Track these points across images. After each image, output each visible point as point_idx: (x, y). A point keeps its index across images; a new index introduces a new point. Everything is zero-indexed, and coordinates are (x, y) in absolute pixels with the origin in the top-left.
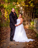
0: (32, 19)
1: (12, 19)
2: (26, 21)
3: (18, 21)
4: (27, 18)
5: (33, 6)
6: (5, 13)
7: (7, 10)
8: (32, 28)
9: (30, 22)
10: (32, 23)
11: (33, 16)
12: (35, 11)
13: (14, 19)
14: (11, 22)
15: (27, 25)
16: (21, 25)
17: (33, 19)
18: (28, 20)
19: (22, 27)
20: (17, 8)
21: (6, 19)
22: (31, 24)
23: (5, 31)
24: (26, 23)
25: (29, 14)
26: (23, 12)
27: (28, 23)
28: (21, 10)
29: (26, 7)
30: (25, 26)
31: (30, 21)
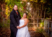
0: (42, 19)
1: (13, 19)
2: (34, 21)
3: (21, 22)
4: (35, 17)
5: (44, 3)
6: (6, 10)
7: (9, 6)
8: (40, 32)
9: (38, 23)
10: (42, 24)
11: (43, 14)
12: (46, 9)
13: (16, 19)
14: (12, 23)
15: (35, 26)
16: (25, 27)
17: (44, 19)
18: (37, 20)
19: (26, 30)
20: (22, 3)
21: (7, 17)
22: (40, 25)
23: (4, 33)
24: (34, 23)
25: (38, 12)
26: (30, 9)
27: (36, 23)
28: (28, 6)
29: (34, 2)
30: (33, 28)
31: (40, 21)
